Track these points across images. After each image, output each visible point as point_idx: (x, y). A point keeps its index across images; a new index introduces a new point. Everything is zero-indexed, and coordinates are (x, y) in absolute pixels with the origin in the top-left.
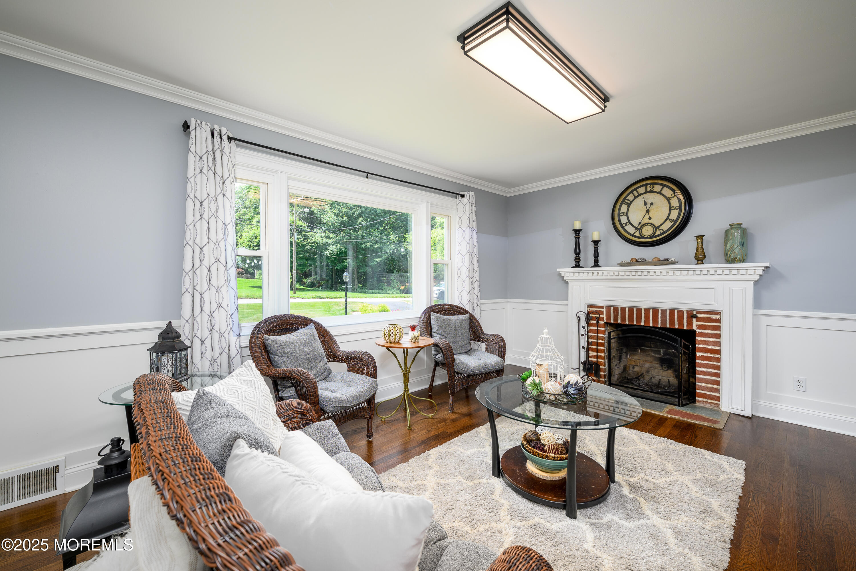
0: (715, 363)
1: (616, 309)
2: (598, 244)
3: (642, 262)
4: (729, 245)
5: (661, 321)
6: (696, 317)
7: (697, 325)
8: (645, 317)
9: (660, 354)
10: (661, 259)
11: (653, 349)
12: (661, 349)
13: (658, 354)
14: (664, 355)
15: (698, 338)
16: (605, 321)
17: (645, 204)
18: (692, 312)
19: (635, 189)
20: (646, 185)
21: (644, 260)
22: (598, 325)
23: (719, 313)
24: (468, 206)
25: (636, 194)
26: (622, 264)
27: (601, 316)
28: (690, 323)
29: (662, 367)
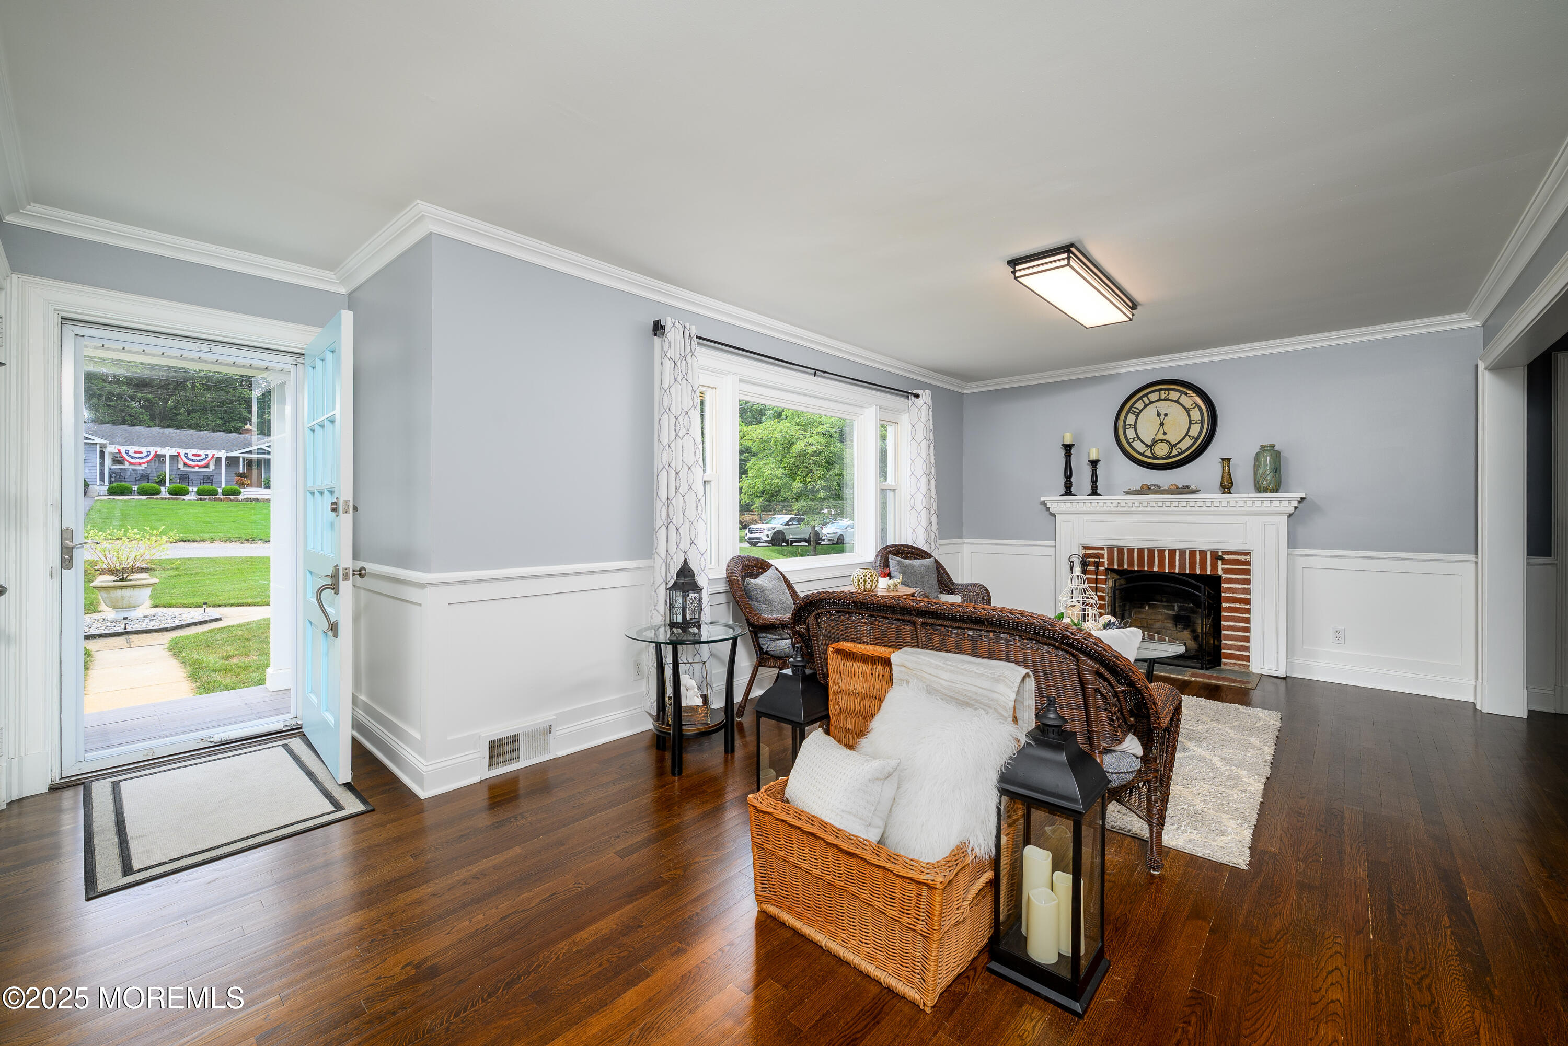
0: (1244, 615)
1: (1120, 550)
2: (1096, 465)
3: (1155, 489)
4: (1260, 471)
5: (1179, 565)
6: (1221, 558)
7: (1223, 569)
8: (1159, 560)
9: (1174, 610)
10: (1180, 486)
11: (1165, 604)
12: (1174, 603)
13: (1171, 610)
14: (1179, 611)
15: (1224, 585)
16: (1106, 567)
17: (1159, 415)
18: (1217, 552)
19: (1146, 395)
20: (1159, 390)
21: (1159, 487)
22: (1096, 573)
23: (1248, 554)
24: (924, 409)
25: (1147, 402)
26: (1129, 493)
27: (1101, 560)
28: (1214, 567)
29: (1176, 627)
